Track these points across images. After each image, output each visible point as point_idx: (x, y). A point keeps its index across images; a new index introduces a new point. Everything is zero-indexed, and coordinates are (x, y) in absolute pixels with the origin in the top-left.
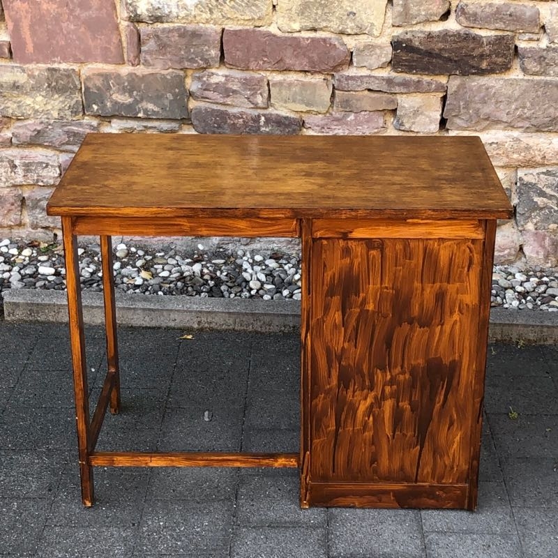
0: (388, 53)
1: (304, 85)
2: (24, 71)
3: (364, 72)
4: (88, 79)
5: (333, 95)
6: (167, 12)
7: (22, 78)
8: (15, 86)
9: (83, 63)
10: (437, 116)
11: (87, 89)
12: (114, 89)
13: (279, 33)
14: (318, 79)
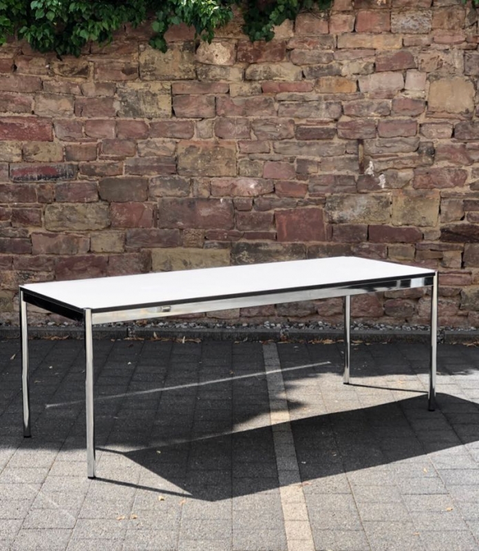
0: (439, 234)
1: (403, 248)
2: (281, 245)
3: (429, 242)
4: (310, 247)
5: (415, 253)
6: (345, 218)
7: (280, 248)
8: (277, 252)
9: (307, 241)
10: (460, 261)
11: (309, 252)
12: (320, 251)
13: (392, 226)
14: (409, 245)
